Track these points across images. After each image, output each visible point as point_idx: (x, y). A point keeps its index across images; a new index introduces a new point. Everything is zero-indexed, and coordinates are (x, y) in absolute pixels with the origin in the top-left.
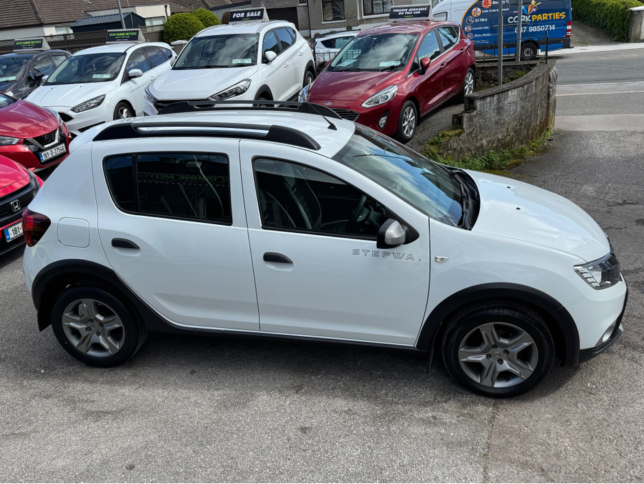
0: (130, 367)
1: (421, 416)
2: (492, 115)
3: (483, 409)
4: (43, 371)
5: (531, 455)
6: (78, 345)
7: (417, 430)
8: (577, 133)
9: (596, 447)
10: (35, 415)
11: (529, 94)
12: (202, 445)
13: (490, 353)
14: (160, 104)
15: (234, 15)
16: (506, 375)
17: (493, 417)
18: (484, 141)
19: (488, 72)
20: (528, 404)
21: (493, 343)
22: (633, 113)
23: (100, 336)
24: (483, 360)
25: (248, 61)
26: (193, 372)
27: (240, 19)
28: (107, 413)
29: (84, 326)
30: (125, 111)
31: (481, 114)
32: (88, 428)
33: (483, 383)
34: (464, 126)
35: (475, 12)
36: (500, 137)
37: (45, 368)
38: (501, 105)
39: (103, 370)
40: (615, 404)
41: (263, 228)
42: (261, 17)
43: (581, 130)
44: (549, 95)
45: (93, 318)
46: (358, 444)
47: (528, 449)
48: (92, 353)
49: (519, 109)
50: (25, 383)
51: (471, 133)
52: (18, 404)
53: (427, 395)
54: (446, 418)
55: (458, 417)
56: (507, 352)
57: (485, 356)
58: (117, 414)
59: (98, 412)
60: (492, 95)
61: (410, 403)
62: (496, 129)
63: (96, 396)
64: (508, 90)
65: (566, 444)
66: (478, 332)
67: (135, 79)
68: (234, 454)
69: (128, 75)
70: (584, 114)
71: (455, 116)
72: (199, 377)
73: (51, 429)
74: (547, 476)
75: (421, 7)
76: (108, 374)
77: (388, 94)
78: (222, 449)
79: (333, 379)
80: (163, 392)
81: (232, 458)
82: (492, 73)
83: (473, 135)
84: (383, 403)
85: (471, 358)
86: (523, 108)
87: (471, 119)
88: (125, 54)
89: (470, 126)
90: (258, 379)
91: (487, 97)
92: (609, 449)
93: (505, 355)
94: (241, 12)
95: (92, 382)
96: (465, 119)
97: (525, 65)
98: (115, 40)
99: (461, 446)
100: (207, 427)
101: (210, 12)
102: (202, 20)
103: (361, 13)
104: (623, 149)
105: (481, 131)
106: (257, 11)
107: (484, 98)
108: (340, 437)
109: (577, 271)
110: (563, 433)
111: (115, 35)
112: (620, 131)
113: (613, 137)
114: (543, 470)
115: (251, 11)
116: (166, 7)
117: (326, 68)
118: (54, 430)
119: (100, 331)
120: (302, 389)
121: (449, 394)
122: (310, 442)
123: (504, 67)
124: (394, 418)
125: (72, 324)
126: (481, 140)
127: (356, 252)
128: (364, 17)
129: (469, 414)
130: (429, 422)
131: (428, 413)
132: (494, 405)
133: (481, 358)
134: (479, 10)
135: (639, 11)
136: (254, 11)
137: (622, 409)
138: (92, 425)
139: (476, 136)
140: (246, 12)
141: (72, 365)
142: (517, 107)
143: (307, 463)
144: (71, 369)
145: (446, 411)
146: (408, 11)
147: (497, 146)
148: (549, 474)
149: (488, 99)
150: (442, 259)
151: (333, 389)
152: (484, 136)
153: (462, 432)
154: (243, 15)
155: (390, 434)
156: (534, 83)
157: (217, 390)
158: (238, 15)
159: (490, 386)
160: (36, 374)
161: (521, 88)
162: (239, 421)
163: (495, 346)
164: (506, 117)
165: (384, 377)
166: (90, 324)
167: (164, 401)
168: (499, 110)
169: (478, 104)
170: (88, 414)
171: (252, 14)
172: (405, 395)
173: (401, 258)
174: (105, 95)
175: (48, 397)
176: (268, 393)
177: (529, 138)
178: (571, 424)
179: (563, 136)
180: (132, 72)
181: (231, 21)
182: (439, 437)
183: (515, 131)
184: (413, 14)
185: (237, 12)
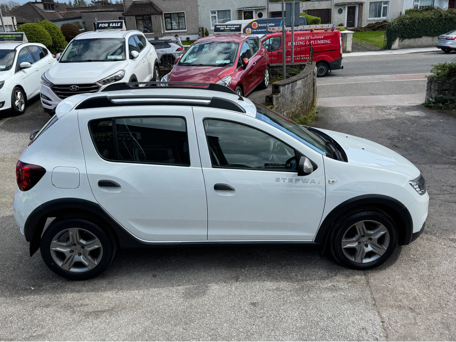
0: (104, 278)
1: (325, 286)
2: (288, 96)
3: (359, 277)
4: (33, 288)
5: (401, 301)
6: (62, 265)
7: (327, 295)
8: (330, 108)
9: (433, 291)
10: (44, 320)
11: (307, 83)
12: (187, 324)
13: (360, 241)
14: (57, 87)
15: (100, 25)
16: (370, 255)
17: (368, 282)
18: (285, 113)
19: (275, 70)
20: (384, 271)
21: (363, 234)
22: (357, 96)
23: (81, 256)
24: (357, 246)
25: (120, 57)
26: (154, 276)
27: (105, 28)
28: (103, 312)
29: (69, 250)
30: (19, 93)
31: (283, 96)
32: (93, 324)
33: (356, 261)
34: (274, 103)
35: (248, 30)
36: (293, 110)
37: (33, 286)
38: (293, 90)
39: (83, 282)
40: (431, 266)
41: (213, 167)
42: (121, 27)
43: (332, 106)
44: (314, 84)
45: (76, 243)
46: (294, 309)
47: (397, 298)
48: (74, 270)
49: (302, 92)
50: (22, 298)
51: (277, 108)
52: (24, 315)
53: (322, 272)
54: (341, 285)
55: (347, 284)
56: (371, 239)
57: (357, 243)
58: (111, 311)
59: (94, 312)
60: (288, 84)
61: (314, 279)
62: (291, 105)
63: (87, 301)
64: (297, 81)
65: (417, 292)
66: (354, 227)
67: (25, 70)
68: (213, 326)
69: (19, 66)
70: (329, 97)
71: (267, 97)
72: (161, 278)
73: (63, 328)
74: (416, 312)
75: (235, 25)
76: (89, 285)
77: (226, 82)
78: (203, 325)
79: (256, 269)
80: (139, 292)
81: (213, 329)
82: (278, 70)
83: (279, 109)
84: (297, 281)
85: (349, 245)
86: (304, 92)
87: (277, 99)
88: (15, 50)
89: (277, 103)
90: (205, 276)
91: (286, 84)
92: (440, 291)
93: (369, 241)
94: (105, 23)
95: (79, 292)
96: (274, 99)
97: (298, 65)
98: (4, 40)
99: (358, 301)
100: (184, 312)
101: (53, 23)
102: (46, 29)
103: (163, 28)
104: (362, 117)
105: (283, 107)
106: (118, 22)
107: (284, 85)
108: (280, 306)
109: (411, 184)
110: (412, 286)
111: (3, 36)
112: (356, 107)
113: (352, 110)
114: (411, 309)
115: (113, 23)
116: (13, 18)
117: (177, 63)
118: (66, 329)
119: (81, 252)
120: (239, 278)
121: (335, 270)
122: (262, 311)
123: (286, 66)
124: (309, 290)
125: (58, 249)
126: (283, 112)
127: (278, 180)
128: (166, 31)
129: (353, 281)
130: (332, 289)
131: (328, 284)
132: (365, 274)
133: (354, 245)
134: (250, 29)
135: (345, 34)
136: (115, 23)
137: (436, 268)
138: (95, 321)
139: (281, 110)
140: (109, 23)
141: (55, 281)
142: (301, 92)
143: (267, 325)
144: (56, 284)
145: (338, 281)
146: (226, 27)
147: (291, 116)
148: (416, 310)
149: (287, 86)
150: (333, 181)
151: (260, 276)
152: (285, 110)
153: (354, 293)
154: (107, 25)
155: (312, 300)
156: (309, 76)
157: (179, 286)
158: (103, 25)
159: (360, 262)
160: (26, 291)
161: (303, 79)
162: (206, 304)
163: (363, 236)
164: (296, 98)
165: (289, 265)
166: (73, 248)
167: (143, 298)
168: (292, 93)
169: (281, 89)
170: (87, 315)
171: (114, 25)
172: (308, 275)
173: (307, 182)
174: (4, 81)
175: (47, 306)
176: (217, 283)
177: (308, 111)
178: (413, 280)
179: (324, 110)
180: (23, 64)
181: (97, 29)
182: (342, 298)
183: (301, 107)
184: (230, 29)
185: (102, 23)
